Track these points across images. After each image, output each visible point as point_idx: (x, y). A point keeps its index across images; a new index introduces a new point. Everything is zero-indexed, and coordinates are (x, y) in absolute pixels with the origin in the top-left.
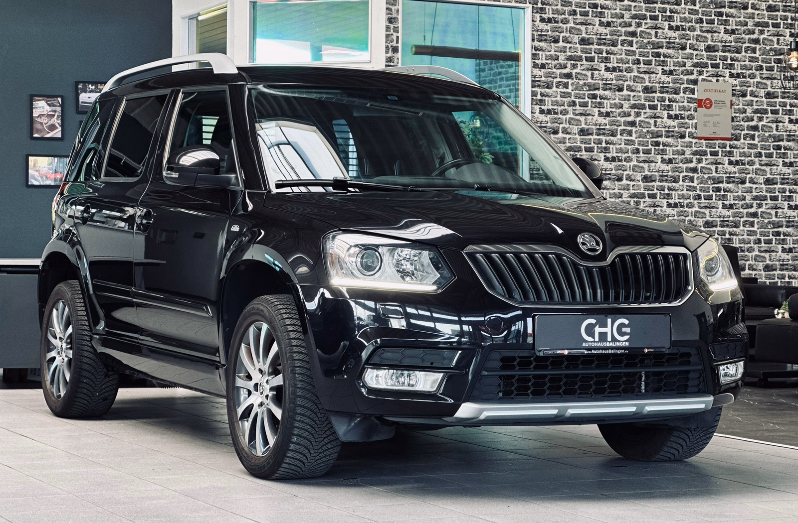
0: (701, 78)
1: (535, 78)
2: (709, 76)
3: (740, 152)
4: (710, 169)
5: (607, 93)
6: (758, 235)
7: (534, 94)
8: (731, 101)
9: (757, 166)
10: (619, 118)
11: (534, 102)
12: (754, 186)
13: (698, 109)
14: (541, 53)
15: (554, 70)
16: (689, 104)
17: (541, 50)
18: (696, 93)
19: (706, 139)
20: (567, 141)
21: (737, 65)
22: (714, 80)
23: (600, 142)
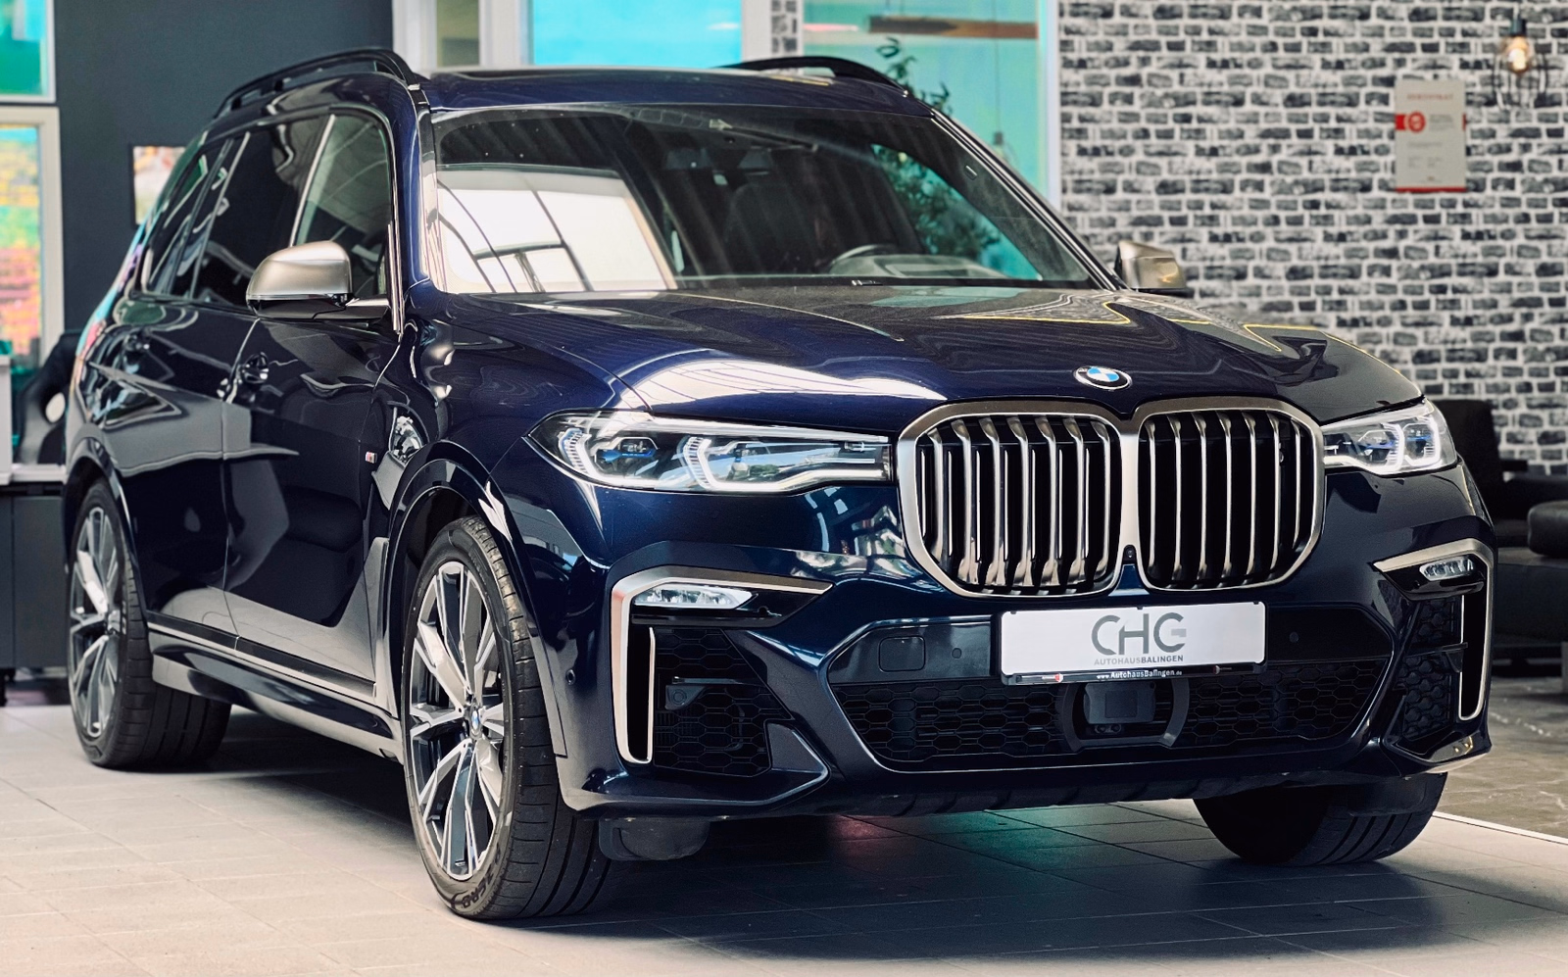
0: (1401, 72)
1: (1066, 87)
2: (1419, 68)
3: (1485, 215)
4: (1423, 250)
5: (1213, 111)
6: (1526, 374)
7: (1066, 118)
8: (1464, 116)
9: (1520, 240)
10: (1236, 158)
11: (1069, 134)
12: (1515, 280)
13: (1399, 134)
14: (1076, 39)
15: (1105, 71)
16: (1377, 125)
17: (1078, 32)
18: (1392, 101)
19: (1414, 191)
20: (1133, 206)
21: (1476, 45)
22: (1428, 75)
23: (1199, 206)
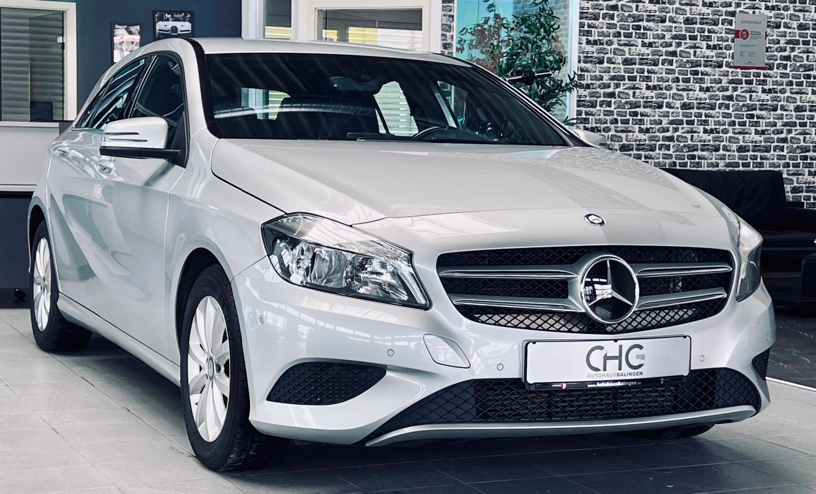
0: (738, 10)
1: (582, 9)
2: (746, 8)
3: (773, 81)
4: (744, 97)
5: (651, 24)
6: (787, 159)
7: (582, 25)
8: (766, 32)
9: (788, 94)
10: (661, 48)
11: (583, 33)
12: (785, 113)
13: (735, 39)
15: (601, 2)
16: (726, 35)
18: (734, 24)
19: (742, 68)
20: (612, 70)
22: (751, 12)
23: (642, 71)
